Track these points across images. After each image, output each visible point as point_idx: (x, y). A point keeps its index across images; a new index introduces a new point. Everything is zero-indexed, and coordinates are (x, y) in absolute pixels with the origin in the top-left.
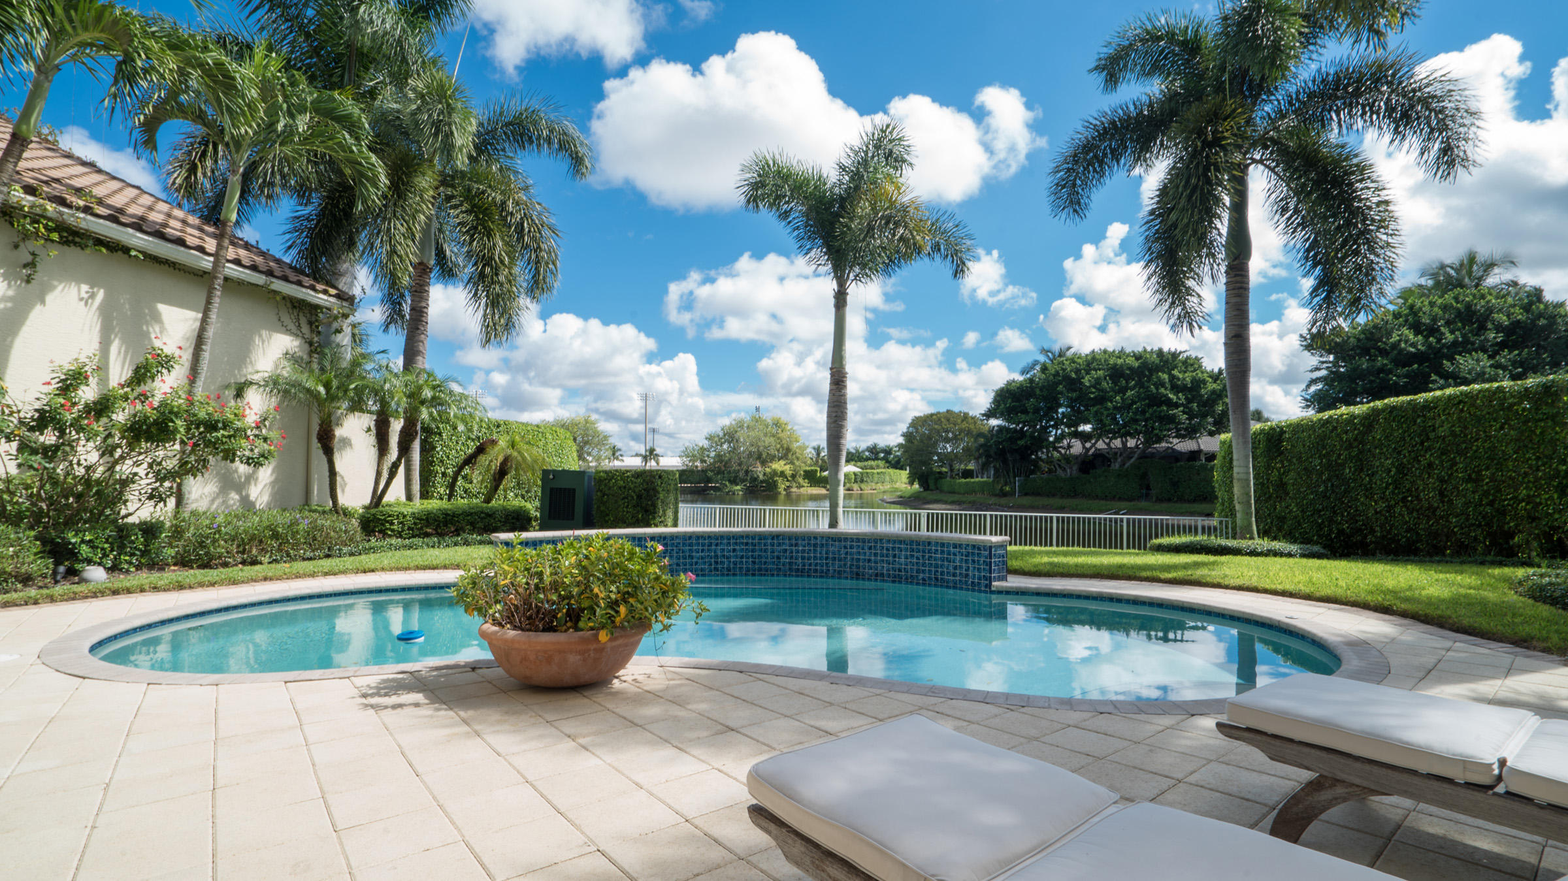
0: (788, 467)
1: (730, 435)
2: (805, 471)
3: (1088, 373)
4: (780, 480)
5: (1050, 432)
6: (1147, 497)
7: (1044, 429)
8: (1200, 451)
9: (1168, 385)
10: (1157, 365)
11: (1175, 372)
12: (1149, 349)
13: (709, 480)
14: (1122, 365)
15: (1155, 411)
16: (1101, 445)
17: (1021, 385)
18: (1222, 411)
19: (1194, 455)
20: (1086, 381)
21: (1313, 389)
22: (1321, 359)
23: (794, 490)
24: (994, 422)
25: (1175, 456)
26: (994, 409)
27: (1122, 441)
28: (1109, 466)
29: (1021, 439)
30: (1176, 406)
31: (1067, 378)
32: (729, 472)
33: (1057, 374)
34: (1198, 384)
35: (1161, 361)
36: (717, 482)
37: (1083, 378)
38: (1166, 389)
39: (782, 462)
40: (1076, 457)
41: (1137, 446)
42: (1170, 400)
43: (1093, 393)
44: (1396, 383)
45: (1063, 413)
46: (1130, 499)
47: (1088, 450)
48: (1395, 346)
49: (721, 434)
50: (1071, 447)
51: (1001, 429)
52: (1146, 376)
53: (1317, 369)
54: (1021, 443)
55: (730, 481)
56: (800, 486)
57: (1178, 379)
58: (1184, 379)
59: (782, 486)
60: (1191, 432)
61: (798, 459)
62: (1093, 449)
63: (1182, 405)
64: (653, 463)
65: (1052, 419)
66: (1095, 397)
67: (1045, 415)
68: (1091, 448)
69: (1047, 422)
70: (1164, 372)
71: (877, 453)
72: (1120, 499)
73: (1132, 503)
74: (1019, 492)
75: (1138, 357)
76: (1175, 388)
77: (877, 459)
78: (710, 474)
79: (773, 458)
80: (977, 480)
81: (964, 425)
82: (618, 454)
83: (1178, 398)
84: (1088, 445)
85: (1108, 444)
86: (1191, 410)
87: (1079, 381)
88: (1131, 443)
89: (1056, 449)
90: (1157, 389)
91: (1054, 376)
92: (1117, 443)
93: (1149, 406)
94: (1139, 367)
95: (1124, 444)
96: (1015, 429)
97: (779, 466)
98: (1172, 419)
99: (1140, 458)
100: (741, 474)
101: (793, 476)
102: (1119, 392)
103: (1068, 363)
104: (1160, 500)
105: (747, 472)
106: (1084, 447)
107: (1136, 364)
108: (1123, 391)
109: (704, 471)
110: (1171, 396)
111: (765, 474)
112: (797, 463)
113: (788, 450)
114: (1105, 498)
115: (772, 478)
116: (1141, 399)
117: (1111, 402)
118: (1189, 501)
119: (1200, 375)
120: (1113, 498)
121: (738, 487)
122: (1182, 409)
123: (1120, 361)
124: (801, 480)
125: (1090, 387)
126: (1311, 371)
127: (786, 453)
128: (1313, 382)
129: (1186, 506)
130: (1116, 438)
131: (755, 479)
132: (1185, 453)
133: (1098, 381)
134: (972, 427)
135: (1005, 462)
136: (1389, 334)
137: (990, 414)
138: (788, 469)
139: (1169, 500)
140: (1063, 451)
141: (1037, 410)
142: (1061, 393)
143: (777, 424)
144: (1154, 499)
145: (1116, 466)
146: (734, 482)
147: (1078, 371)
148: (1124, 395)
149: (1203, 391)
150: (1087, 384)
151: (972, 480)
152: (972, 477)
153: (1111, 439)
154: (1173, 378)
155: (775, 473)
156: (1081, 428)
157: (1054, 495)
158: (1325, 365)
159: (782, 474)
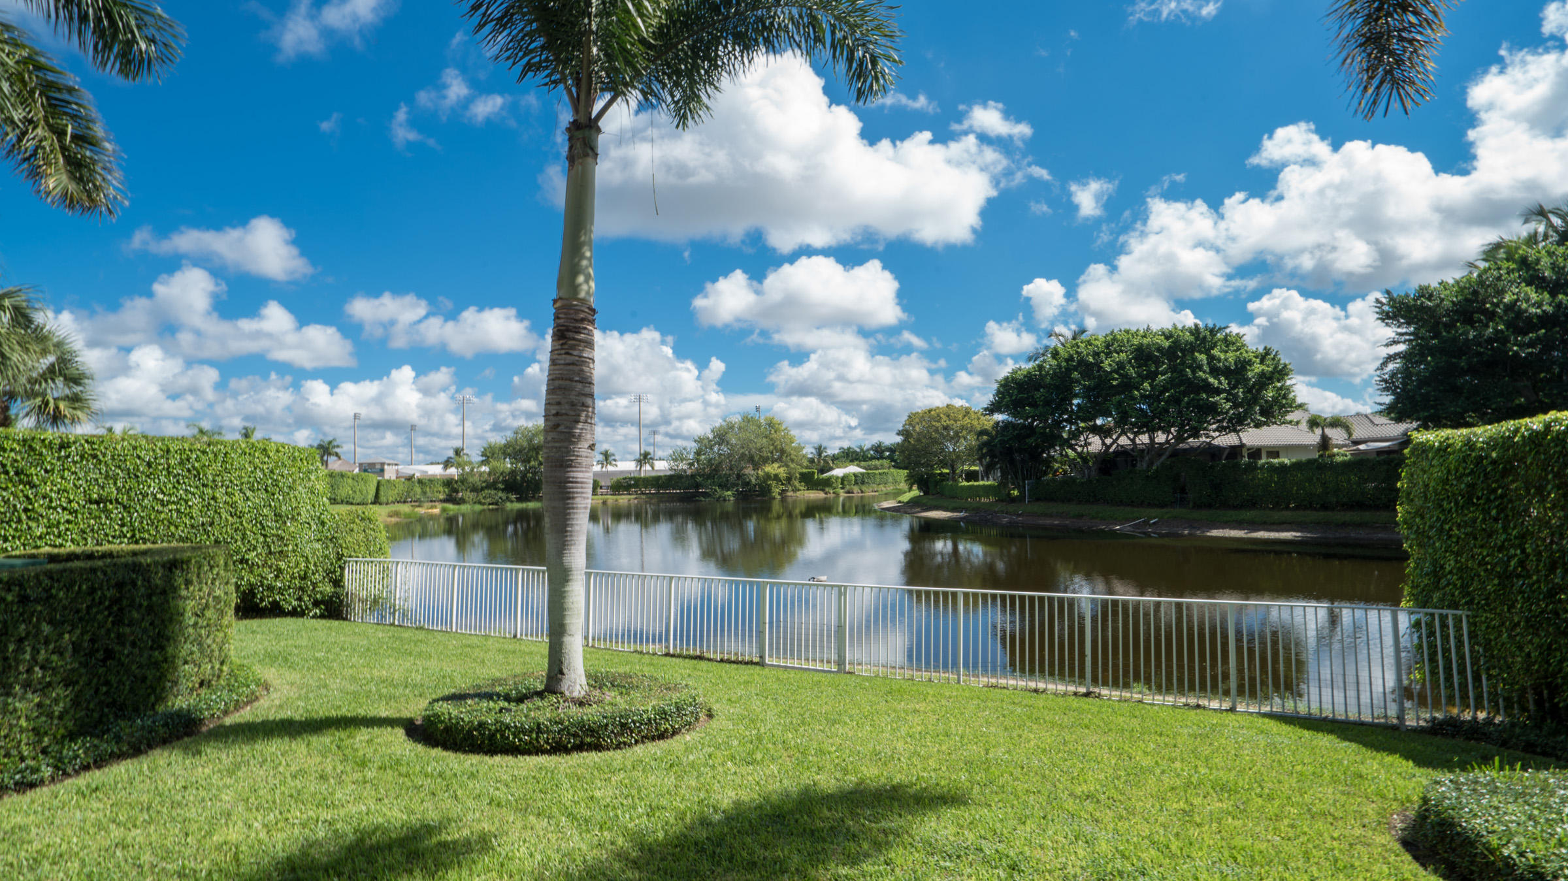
0: (782, 470)
1: (721, 436)
2: (801, 474)
3: (1108, 355)
4: (774, 483)
5: (1064, 427)
6: (1182, 502)
7: (1058, 424)
8: (1242, 446)
9: (1206, 368)
10: (1191, 343)
11: (1215, 352)
12: (1180, 326)
13: (698, 486)
14: (1149, 345)
15: (1193, 399)
16: (1124, 441)
17: (1029, 373)
18: (1273, 397)
19: (1235, 451)
20: (1107, 365)
21: (1391, 366)
22: (1400, 330)
23: (790, 494)
24: (999, 417)
25: (1214, 452)
26: (998, 402)
27: (1150, 436)
28: (1134, 466)
29: (1029, 436)
30: (1218, 391)
31: (1082, 362)
32: (720, 477)
33: (1071, 358)
34: (1243, 365)
35: (1197, 339)
36: (707, 488)
37: (1102, 362)
38: (1204, 372)
39: (776, 465)
40: (1096, 456)
41: (1167, 441)
42: (1209, 385)
43: (1116, 379)
44: (1516, 354)
45: (1078, 405)
46: (1162, 506)
47: (1108, 447)
48: (1511, 307)
49: (711, 436)
50: (1090, 444)
51: (1007, 425)
52: (1178, 357)
53: (1395, 342)
54: (1031, 441)
55: (720, 486)
56: (796, 490)
57: (1219, 360)
58: (1226, 360)
59: (776, 491)
60: (1236, 424)
61: (792, 461)
62: (1114, 446)
63: (1224, 391)
64: (648, 467)
65: (1065, 411)
66: (1118, 385)
67: (1057, 408)
68: (1112, 444)
69: (1061, 415)
70: (1201, 352)
71: (883, 451)
72: (1150, 505)
73: (1164, 510)
74: (1030, 497)
75: (1168, 336)
76: (1215, 371)
77: (882, 458)
78: (699, 479)
79: (765, 461)
80: (981, 483)
81: (967, 420)
82: (611, 458)
83: (1220, 383)
84: (1108, 441)
85: (1133, 441)
86: (1236, 396)
87: (1098, 365)
88: (1161, 437)
89: (1072, 447)
90: (1194, 372)
91: (1067, 360)
92: (1144, 439)
93: (1185, 394)
94: (1170, 347)
95: (1152, 439)
96: (1024, 426)
97: (772, 469)
98: (1213, 409)
99: (1171, 456)
100: (733, 479)
101: (789, 479)
102: (1146, 378)
103: (1083, 345)
104: (1198, 506)
105: (739, 476)
106: (1104, 443)
107: (1166, 344)
108: (1152, 376)
109: (693, 476)
110: (1211, 380)
111: (758, 478)
112: (792, 465)
113: (783, 451)
114: (1132, 504)
115: (765, 481)
116: (1173, 386)
117: (1138, 389)
118: (1235, 508)
119: (1245, 355)
120: (1141, 504)
121: (729, 493)
122: (1224, 395)
123: (1145, 341)
124: (796, 483)
125: (1111, 372)
126: (1387, 345)
127: (781, 454)
128: (1390, 358)
129: (1232, 514)
130: (1143, 433)
131: (748, 483)
132: (1224, 449)
133: (1121, 366)
134: (975, 423)
135: (1012, 462)
136: (1501, 292)
137: (993, 409)
138: (782, 472)
139: (1210, 506)
140: (1079, 449)
141: (1047, 403)
142: (1077, 381)
143: (771, 424)
144: (1191, 504)
145: (1142, 466)
146: (724, 486)
147: (1096, 354)
148: (1154, 380)
149: (1250, 374)
150: (1108, 369)
151: (976, 483)
152: (977, 480)
153: (1136, 434)
154: (1211, 358)
155: (768, 476)
156: (1099, 422)
157: (1069, 501)
158: (1403, 338)
159: (776, 477)
